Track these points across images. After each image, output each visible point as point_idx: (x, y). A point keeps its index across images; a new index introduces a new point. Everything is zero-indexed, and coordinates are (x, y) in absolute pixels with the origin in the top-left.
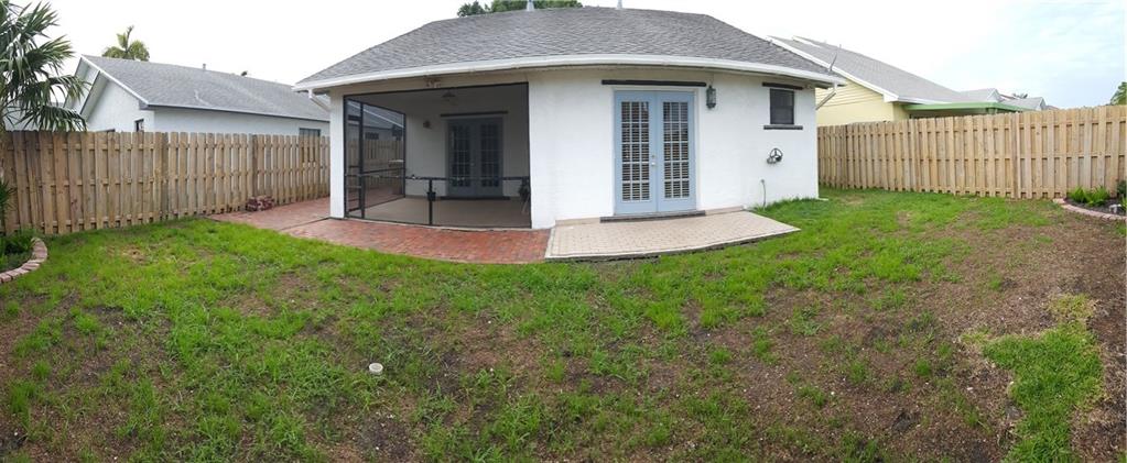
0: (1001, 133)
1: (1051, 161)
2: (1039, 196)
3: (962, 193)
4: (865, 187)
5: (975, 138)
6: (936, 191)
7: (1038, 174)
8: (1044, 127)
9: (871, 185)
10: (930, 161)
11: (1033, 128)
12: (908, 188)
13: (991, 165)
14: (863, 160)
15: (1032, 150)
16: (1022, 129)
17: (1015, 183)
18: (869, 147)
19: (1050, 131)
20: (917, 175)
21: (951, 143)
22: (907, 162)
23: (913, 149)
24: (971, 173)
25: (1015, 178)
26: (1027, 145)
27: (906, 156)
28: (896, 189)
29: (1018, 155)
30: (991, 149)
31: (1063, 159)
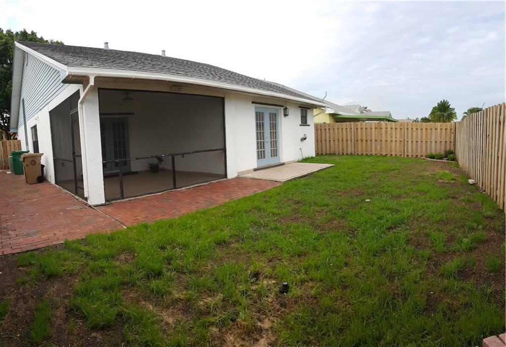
0: (398, 130)
1: (419, 143)
2: (414, 156)
3: (379, 155)
4: (324, 153)
5: (386, 132)
6: (365, 154)
7: (414, 148)
8: (417, 129)
9: (328, 152)
10: (362, 141)
11: (412, 129)
12: (349, 152)
13: (394, 143)
14: (324, 141)
15: (412, 137)
16: (408, 129)
17: (404, 151)
18: (328, 135)
19: (419, 131)
20: (355, 147)
21: (373, 133)
22: (349, 142)
23: (353, 135)
24: (383, 146)
25: (404, 148)
26: (410, 136)
27: (349, 138)
28: (343, 154)
29: (406, 139)
30: (394, 137)
31: (424, 142)
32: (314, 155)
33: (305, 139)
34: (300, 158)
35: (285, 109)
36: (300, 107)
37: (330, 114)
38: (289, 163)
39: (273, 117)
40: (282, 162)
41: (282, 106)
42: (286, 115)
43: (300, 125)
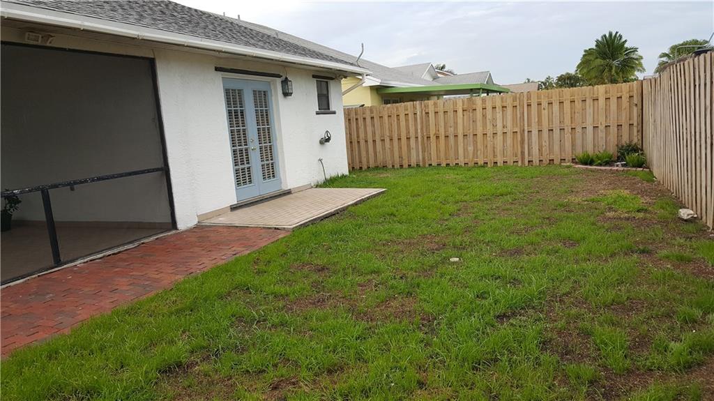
0: (509, 111)
1: (557, 132)
2: (546, 162)
3: (471, 164)
4: (365, 167)
5: (484, 116)
6: (444, 165)
7: (545, 144)
8: (550, 104)
9: (372, 165)
10: (438, 137)
11: (539, 104)
12: (413, 163)
13: (500, 137)
14: (362, 142)
15: (540, 122)
16: (529, 105)
17: (523, 153)
18: (369, 129)
19: (556, 107)
20: (424, 151)
21: (460, 121)
22: (413, 141)
23: (419, 127)
24: (480, 146)
25: (522, 147)
26: (535, 119)
27: (412, 134)
28: (401, 166)
29: (526, 128)
30: (499, 125)
31: (568, 130)
32: (346, 172)
33: (328, 140)
34: (321, 179)
35: (285, 82)
36: (314, 77)
37: (372, 88)
38: (300, 189)
39: (262, 99)
40: (285, 187)
41: (279, 76)
42: (286, 94)
43: (317, 113)
